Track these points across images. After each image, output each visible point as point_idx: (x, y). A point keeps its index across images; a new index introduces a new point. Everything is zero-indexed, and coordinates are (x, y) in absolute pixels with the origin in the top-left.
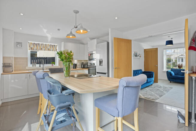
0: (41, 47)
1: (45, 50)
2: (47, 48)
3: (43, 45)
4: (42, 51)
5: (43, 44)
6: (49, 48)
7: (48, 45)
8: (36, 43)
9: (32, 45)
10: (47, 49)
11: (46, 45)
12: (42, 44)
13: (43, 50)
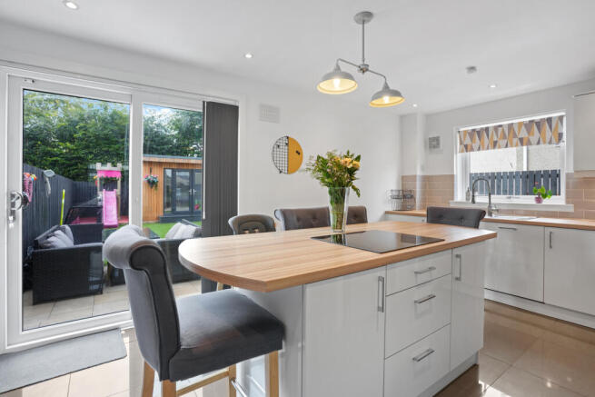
0: (495, 139)
1: (507, 146)
2: (515, 136)
3: (500, 129)
4: (497, 150)
5: (501, 126)
6: (523, 134)
7: (520, 124)
8: (478, 127)
9: (468, 137)
10: (515, 140)
11: (510, 126)
12: (496, 128)
13: (500, 147)
